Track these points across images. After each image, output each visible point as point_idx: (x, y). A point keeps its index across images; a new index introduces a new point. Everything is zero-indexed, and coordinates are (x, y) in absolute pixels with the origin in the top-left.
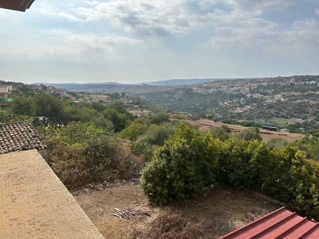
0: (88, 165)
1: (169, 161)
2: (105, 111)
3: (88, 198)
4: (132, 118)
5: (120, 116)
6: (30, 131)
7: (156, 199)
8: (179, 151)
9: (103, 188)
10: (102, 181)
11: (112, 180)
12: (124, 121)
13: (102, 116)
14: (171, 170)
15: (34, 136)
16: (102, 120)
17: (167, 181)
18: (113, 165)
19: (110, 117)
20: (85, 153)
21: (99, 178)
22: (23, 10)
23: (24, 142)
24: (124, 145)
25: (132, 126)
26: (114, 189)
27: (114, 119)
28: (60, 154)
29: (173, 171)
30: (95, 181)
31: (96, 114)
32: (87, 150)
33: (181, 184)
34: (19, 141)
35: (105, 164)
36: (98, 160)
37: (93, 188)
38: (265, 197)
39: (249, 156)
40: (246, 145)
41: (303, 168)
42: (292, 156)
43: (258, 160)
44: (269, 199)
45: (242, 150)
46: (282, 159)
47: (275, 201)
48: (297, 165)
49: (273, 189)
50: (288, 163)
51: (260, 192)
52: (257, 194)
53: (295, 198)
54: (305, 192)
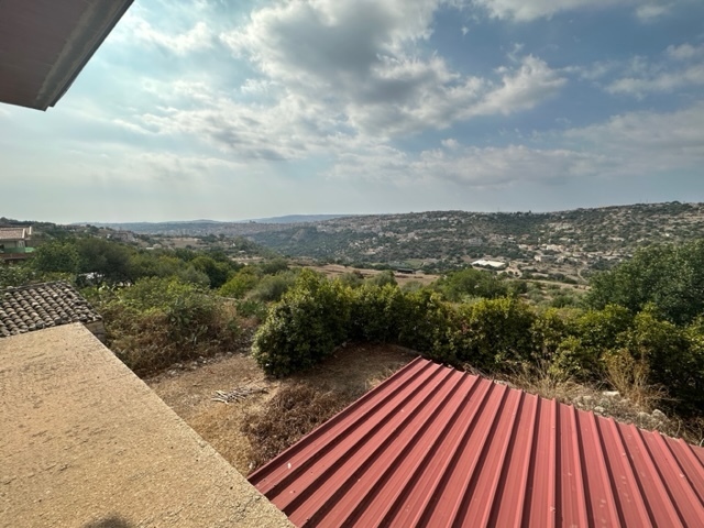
0: (173, 337)
1: (289, 320)
2: (195, 260)
3: (174, 383)
4: (237, 268)
5: (219, 266)
6: (70, 297)
7: (274, 371)
8: (301, 306)
9: (199, 366)
10: (196, 357)
11: (210, 354)
12: (225, 273)
13: (192, 267)
14: (292, 331)
15: (77, 304)
16: (191, 272)
17: (287, 346)
18: (212, 333)
19: (203, 268)
20: (167, 321)
21: (191, 354)
22: (43, 108)
23: (59, 313)
24: (225, 305)
25: (236, 279)
26: (215, 366)
27: (210, 270)
28: (125, 327)
29: (294, 332)
30: (184, 358)
31: (181, 265)
32: (170, 316)
33: (306, 347)
34: (48, 312)
35: (200, 333)
36: (187, 329)
37: (183, 369)
38: (403, 348)
39: (383, 305)
40: (379, 292)
41: (439, 312)
42: (428, 300)
43: (393, 308)
44: (407, 350)
45: (376, 298)
46: (418, 304)
47: (412, 351)
48: (433, 309)
49: (411, 338)
50: (424, 307)
51: (397, 343)
52: (394, 347)
53: (432, 345)
54: (442, 337)
